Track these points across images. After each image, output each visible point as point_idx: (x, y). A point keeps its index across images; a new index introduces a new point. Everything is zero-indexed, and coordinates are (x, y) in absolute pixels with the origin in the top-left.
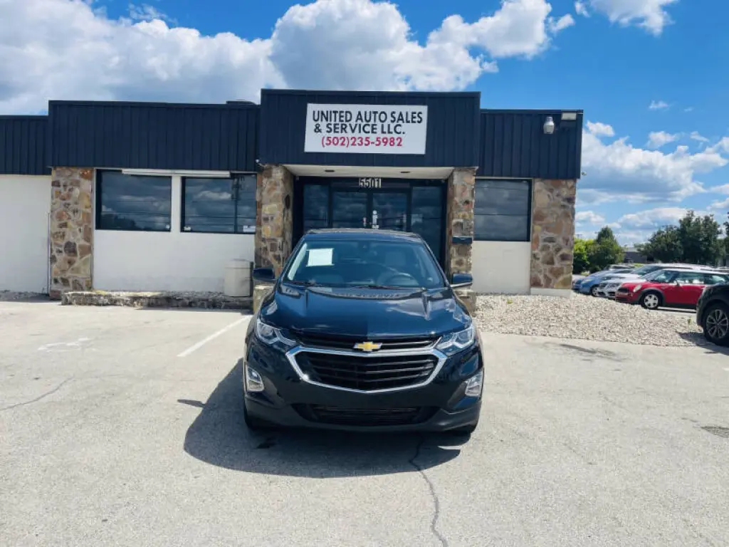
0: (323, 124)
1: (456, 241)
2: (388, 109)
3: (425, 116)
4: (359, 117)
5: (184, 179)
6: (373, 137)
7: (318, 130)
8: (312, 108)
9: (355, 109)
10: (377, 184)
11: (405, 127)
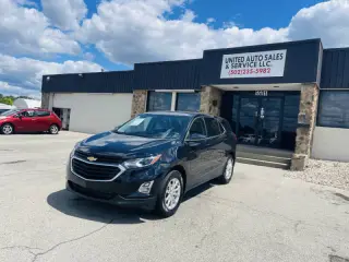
0: (230, 64)
1: (300, 126)
2: (263, 53)
3: (284, 56)
4: (248, 59)
5: (177, 94)
6: (254, 69)
7: (227, 67)
8: (226, 57)
9: (246, 55)
10: (265, 94)
11: (272, 62)
